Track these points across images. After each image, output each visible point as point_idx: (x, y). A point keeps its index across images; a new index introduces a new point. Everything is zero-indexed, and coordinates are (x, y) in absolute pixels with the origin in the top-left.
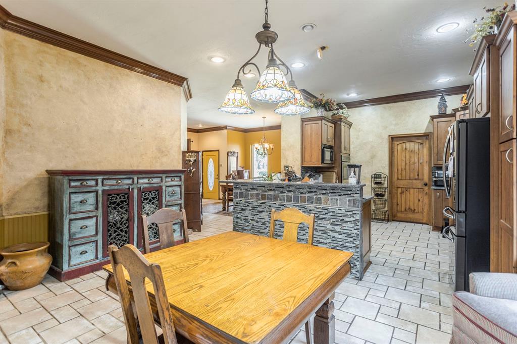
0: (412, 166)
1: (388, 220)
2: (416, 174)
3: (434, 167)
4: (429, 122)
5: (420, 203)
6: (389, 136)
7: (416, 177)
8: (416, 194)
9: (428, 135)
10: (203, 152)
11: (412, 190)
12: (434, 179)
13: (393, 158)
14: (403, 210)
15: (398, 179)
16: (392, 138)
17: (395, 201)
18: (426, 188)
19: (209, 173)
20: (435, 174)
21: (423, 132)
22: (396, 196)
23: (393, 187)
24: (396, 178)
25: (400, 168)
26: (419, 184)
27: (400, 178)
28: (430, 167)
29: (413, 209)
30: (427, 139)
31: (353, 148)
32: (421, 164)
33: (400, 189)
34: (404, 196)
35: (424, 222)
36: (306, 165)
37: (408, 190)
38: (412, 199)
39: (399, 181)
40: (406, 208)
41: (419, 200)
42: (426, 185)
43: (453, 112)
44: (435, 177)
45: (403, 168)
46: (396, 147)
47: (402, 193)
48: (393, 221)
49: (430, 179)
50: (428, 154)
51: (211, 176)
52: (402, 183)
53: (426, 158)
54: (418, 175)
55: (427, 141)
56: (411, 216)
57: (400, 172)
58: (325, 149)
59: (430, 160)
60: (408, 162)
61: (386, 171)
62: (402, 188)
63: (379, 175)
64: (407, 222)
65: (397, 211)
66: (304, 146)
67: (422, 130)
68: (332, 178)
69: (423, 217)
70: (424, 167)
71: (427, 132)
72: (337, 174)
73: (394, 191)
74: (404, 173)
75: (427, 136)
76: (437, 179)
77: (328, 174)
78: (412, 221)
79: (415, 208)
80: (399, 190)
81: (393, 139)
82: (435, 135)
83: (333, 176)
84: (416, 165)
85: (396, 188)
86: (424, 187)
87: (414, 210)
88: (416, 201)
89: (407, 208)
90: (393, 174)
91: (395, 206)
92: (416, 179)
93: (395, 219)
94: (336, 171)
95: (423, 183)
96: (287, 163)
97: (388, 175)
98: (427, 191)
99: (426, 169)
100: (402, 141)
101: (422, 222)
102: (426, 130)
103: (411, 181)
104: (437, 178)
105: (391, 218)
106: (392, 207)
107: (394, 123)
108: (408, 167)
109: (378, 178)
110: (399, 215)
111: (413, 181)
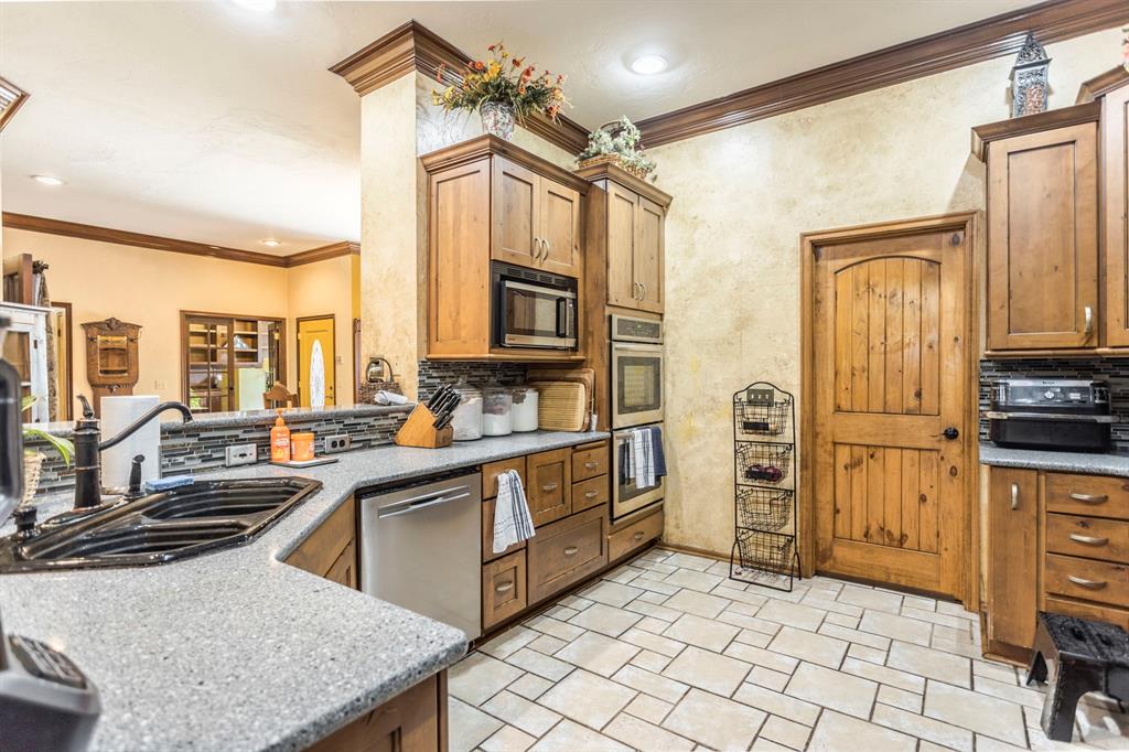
0: (894, 358)
1: (798, 573)
2: (910, 392)
3: (989, 359)
4: (967, 167)
5: (929, 508)
6: (804, 236)
7: (912, 403)
8: (909, 472)
9: (962, 226)
10: (299, 320)
11: (892, 456)
12: (991, 415)
13: (820, 326)
14: (858, 533)
15: (838, 409)
16: (816, 246)
17: (825, 496)
18: (953, 450)
19: (312, 383)
20: (996, 393)
21: (942, 211)
22: (830, 478)
23: (820, 441)
24: (831, 408)
25: (845, 366)
26: (922, 431)
27: (845, 405)
28: (969, 361)
29: (897, 534)
30: (955, 242)
31: (675, 290)
32: (931, 347)
33: (847, 448)
34: (859, 475)
35: (943, 590)
36: (441, 353)
37: (879, 453)
38: (893, 491)
39: (840, 416)
40: (868, 528)
41: (923, 499)
42: (951, 435)
43: (1088, 99)
44: (996, 407)
45: (856, 365)
46: (831, 284)
47: (854, 464)
48: (818, 573)
49: (968, 412)
50: (960, 305)
51: (318, 390)
52: (857, 428)
53: (952, 324)
54: (919, 395)
55: (959, 255)
56: (889, 561)
57: (844, 382)
58: (509, 284)
59: (971, 328)
60: (877, 341)
61: (790, 379)
62: (851, 445)
63: (764, 392)
64: (874, 583)
65: (834, 536)
66: (433, 276)
67: (936, 203)
68: (574, 408)
69: (939, 569)
70: (945, 362)
71: (960, 209)
72: (593, 392)
73: (823, 456)
74: (861, 384)
75: (954, 227)
76: (1005, 416)
77: (556, 389)
78: (893, 580)
79: (906, 532)
80: (844, 455)
81: (818, 246)
82: (999, 214)
83: (575, 398)
84: (912, 353)
85: (829, 447)
86: (943, 446)
87: (903, 537)
88: (911, 501)
89: (874, 529)
90: (820, 389)
91: (825, 516)
92: (909, 413)
93: (827, 566)
94: (589, 377)
95: (937, 427)
96: (377, 346)
97: (797, 393)
98: (958, 462)
99: (953, 368)
100: (853, 256)
101: (934, 588)
102: (953, 203)
103: (889, 419)
104: (1007, 409)
105: (807, 562)
106: (815, 519)
107: (822, 182)
108: (876, 362)
109: (761, 404)
110: (841, 552)
111: (899, 418)
